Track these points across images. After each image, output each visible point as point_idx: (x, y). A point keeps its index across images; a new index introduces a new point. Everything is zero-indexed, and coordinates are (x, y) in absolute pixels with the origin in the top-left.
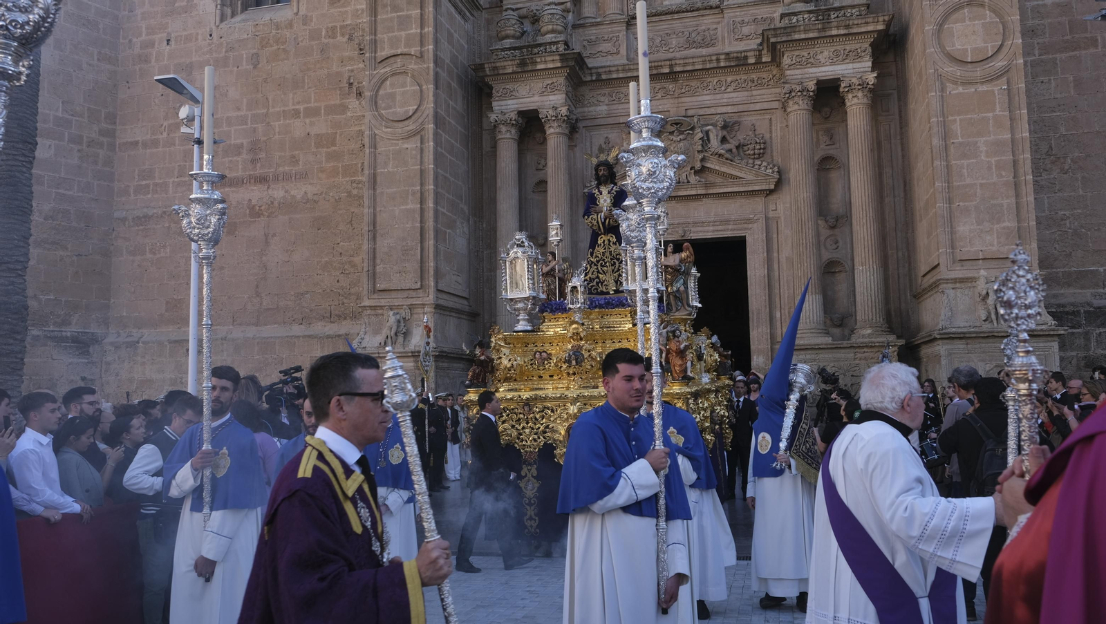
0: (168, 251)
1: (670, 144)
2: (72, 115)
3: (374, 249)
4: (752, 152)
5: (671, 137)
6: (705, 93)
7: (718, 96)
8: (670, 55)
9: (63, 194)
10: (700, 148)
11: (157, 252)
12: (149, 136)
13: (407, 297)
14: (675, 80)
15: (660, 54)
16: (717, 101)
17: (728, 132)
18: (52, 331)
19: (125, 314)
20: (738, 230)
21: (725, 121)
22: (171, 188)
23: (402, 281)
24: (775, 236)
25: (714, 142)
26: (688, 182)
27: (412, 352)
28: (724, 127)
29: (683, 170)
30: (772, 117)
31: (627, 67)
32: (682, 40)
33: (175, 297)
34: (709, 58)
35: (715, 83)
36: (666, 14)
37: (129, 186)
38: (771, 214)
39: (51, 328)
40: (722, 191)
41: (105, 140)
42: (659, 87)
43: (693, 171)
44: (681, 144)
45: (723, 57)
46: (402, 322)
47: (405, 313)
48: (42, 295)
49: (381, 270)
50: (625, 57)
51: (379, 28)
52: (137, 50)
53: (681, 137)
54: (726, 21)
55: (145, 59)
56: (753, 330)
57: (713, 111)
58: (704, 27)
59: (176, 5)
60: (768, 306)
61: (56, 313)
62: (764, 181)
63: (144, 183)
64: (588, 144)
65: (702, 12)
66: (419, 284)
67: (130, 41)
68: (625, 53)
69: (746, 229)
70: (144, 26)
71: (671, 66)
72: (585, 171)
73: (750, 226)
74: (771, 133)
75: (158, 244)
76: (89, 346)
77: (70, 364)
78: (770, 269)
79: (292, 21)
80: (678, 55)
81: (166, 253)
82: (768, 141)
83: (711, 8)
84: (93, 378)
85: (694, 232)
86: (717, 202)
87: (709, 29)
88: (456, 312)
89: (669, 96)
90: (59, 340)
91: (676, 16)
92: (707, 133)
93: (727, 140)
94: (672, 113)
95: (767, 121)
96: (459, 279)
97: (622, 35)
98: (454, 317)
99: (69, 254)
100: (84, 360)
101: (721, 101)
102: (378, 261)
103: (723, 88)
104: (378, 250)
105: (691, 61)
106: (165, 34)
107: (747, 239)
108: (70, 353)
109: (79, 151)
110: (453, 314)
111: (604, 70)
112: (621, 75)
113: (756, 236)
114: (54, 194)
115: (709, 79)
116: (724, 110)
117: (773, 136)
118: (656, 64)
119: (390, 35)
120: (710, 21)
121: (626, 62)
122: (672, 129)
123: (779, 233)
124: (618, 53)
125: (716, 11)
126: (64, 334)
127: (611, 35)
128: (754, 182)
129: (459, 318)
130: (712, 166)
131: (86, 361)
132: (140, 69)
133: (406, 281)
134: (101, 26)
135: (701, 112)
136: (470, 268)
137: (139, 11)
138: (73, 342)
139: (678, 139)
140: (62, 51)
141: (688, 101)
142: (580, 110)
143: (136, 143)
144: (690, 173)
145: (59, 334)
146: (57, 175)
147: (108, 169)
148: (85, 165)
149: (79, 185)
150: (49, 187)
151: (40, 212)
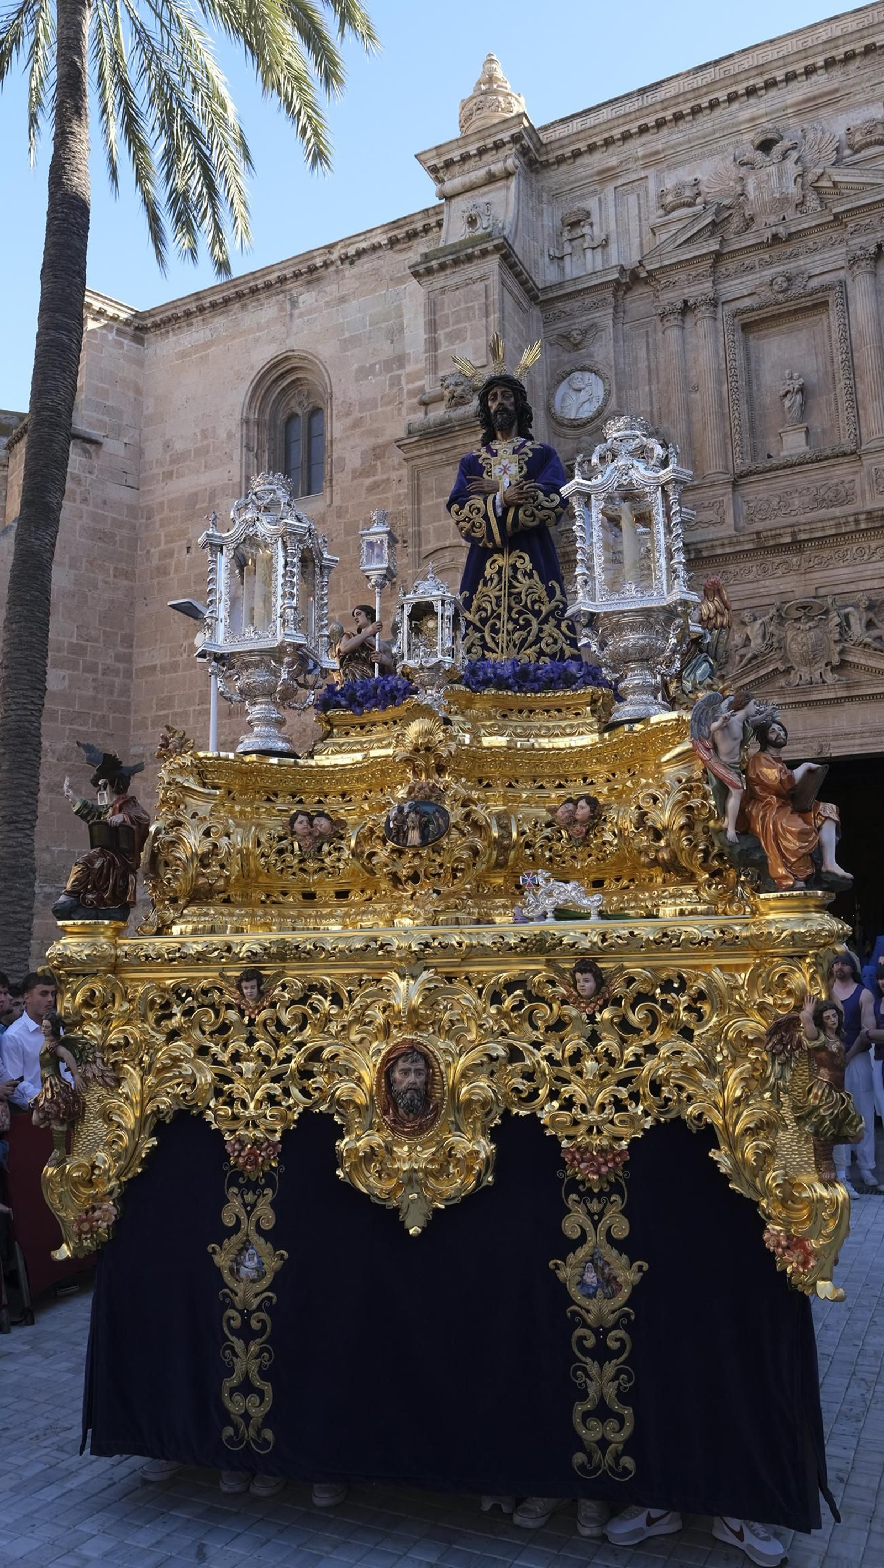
1: (796, 635)
2: (87, 640)
5: (798, 625)
6: (842, 564)
7: (860, 568)
8: (792, 520)
9: (78, 730)
10: (837, 637)
12: (167, 660)
14: (800, 551)
15: (778, 519)
16: (859, 575)
17: (875, 614)
21: (870, 600)
25: (857, 629)
26: (824, 682)
28: (870, 608)
29: (816, 667)
31: (735, 540)
32: (807, 499)
34: (844, 520)
35: (854, 551)
36: (785, 467)
37: (146, 717)
40: (870, 692)
41: (121, 666)
42: (778, 561)
43: (829, 668)
44: (811, 633)
45: (863, 517)
50: (733, 527)
51: (423, 518)
52: (155, 562)
53: (811, 624)
54: (865, 469)
55: (162, 571)
57: (852, 587)
58: (835, 481)
59: (197, 507)
63: (162, 713)
65: (832, 461)
67: (148, 552)
68: (732, 522)
70: (163, 534)
71: (793, 534)
79: (324, 514)
80: (802, 519)
83: (845, 454)
85: (835, 748)
86: (864, 706)
87: (843, 482)
89: (792, 573)
91: (797, 469)
92: (846, 617)
93: (874, 624)
94: (797, 594)
97: (728, 499)
101: (865, 574)
103: (866, 557)
105: (820, 525)
106: (185, 542)
109: (94, 680)
111: (704, 545)
112: (728, 550)
114: (67, 732)
115: (846, 547)
116: (868, 585)
118: (773, 532)
119: (436, 524)
120: (845, 471)
121: (733, 532)
122: (798, 614)
124: (723, 522)
125: (852, 458)
127: (713, 501)
130: (856, 660)
132: (158, 583)
134: (117, 538)
135: (837, 590)
137: (157, 518)
139: (807, 627)
140: (77, 570)
141: (818, 577)
143: (155, 667)
144: (825, 670)
146: (71, 709)
147: (124, 699)
148: (100, 696)
149: (94, 719)
150: (62, 723)
151: (54, 752)
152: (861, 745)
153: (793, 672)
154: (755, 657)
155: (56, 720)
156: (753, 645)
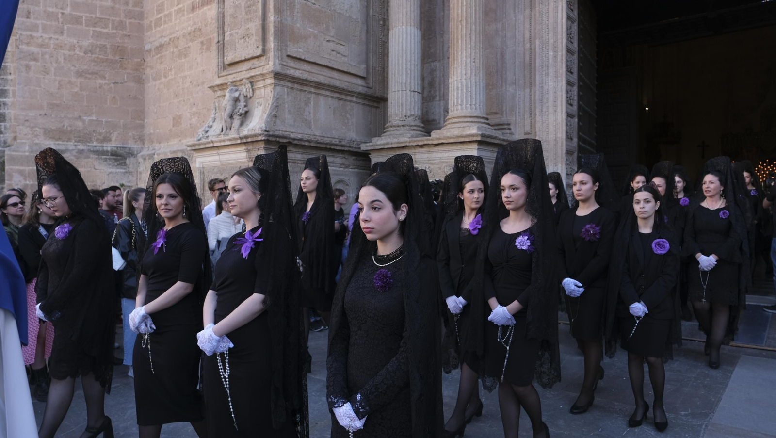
0: (173, 73)
3: (223, 13)
9: (100, 32)
11: (167, 75)
13: (251, 69)
18: (95, 146)
19: (152, 131)
22: (173, 17)
23: (246, 48)
27: (241, 138)
33: (177, 113)
37: (151, 22)
39: (95, 144)
46: (242, 99)
47: (245, 89)
48: (85, 116)
49: (228, 38)
61: (98, 131)
63: (159, 16)
66: (261, 48)
75: (168, 68)
76: (126, 159)
77: (110, 173)
81: (172, 75)
84: (130, 185)
88: (332, 91)
90: (100, 153)
96: (342, 49)
98: (328, 96)
99: (107, 82)
100: (121, 170)
102: (226, 27)
104: (225, 14)
108: (109, 165)
110: (328, 93)
114: (91, 33)
126: (105, 149)
129: (339, 99)
131: (124, 171)
133: (249, 47)
136: (367, 39)
138: (112, 155)
145: (101, 149)
146: (94, 16)
147: (137, 9)
148: (117, 6)
149: (113, 24)
150: (87, 26)
151: (81, 47)
155: (81, 24)
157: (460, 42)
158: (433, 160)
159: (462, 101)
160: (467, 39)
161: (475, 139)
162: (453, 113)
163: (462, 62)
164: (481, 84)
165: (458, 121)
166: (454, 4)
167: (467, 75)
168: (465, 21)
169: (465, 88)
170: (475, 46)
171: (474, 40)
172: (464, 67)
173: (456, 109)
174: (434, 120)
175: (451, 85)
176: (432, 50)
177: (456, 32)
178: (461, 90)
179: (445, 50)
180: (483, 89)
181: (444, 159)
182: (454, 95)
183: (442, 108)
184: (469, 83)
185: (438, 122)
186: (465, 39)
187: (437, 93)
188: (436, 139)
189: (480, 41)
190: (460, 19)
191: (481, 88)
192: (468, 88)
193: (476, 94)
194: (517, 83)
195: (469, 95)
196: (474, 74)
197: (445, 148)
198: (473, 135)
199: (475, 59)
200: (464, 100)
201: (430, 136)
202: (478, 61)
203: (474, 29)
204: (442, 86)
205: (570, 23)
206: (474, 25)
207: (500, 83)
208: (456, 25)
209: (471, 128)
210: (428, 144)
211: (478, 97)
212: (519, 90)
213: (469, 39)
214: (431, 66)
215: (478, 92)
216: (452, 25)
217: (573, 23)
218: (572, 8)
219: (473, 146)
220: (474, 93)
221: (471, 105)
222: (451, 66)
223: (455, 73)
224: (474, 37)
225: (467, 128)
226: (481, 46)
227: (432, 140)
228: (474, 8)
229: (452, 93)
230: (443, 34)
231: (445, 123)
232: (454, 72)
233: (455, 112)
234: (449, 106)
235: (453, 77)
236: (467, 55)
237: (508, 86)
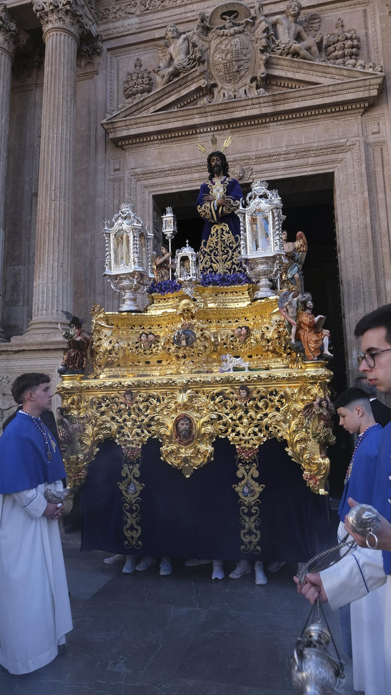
1: (221, 43)
4: (340, 52)
5: (222, 33)
20: (323, 163)
24: (379, 169)
26: (248, 98)
29: (240, 84)
30: (367, 8)
38: (372, 139)
43: (254, 84)
44: (237, 40)
53: (236, 29)
56: (349, 311)
60: (373, 272)
62: (361, 84)
64: (114, 71)
69: (334, 161)
72: (108, 105)
73: (341, 156)
74: (366, 28)
78: (374, 216)
82: (363, 39)
86: (289, 127)
95: (361, 14)
107: (336, 176)
113: (350, 171)
117: (370, 32)
122: (222, 22)
123: (385, 164)
128: (346, 86)
130: (282, 74)
139: (232, 30)
142: (103, 27)
144: (251, 87)
152: (286, 168)
153: (216, 90)
154: (175, 74)
156: (176, 62)
157: (47, 245)
158: (12, 369)
159: (47, 306)
160: (55, 243)
161: (61, 346)
162: (36, 318)
163: (49, 265)
164: (69, 289)
165: (42, 327)
166: (42, 206)
167: (54, 280)
168: (53, 224)
169: (51, 292)
170: (63, 250)
171: (62, 244)
172: (50, 271)
173: (40, 314)
174: (15, 326)
175: (36, 288)
176: (17, 253)
177: (43, 234)
178: (47, 294)
179: (31, 254)
180: (71, 295)
181: (24, 368)
182: (38, 299)
183: (26, 313)
184: (56, 288)
185: (20, 328)
186: (52, 243)
187: (21, 298)
188: (16, 345)
189: (68, 247)
190: (48, 222)
191: (69, 294)
192: (54, 292)
193: (63, 300)
194: (105, 294)
195: (56, 300)
196: (61, 278)
197: (27, 356)
198: (59, 343)
199: (62, 263)
200: (50, 305)
201: (10, 342)
202: (66, 265)
203: (63, 233)
204: (27, 291)
205: (156, 241)
206: (62, 229)
207: (89, 292)
208: (43, 227)
209: (57, 335)
210: (7, 351)
211: (65, 303)
212: (108, 301)
213: (57, 242)
214: (15, 269)
215: (65, 298)
216: (39, 227)
217: (159, 242)
218: (158, 228)
219: (59, 354)
220: (61, 298)
221: (57, 311)
222: (37, 268)
223: (41, 276)
224: (62, 242)
225: (52, 334)
226: (70, 252)
227: (12, 346)
228: (63, 213)
229: (37, 297)
230: (29, 238)
231: (28, 329)
232: (39, 275)
233: (40, 317)
234: (33, 311)
235: (38, 280)
236: (55, 258)
237: (96, 296)
